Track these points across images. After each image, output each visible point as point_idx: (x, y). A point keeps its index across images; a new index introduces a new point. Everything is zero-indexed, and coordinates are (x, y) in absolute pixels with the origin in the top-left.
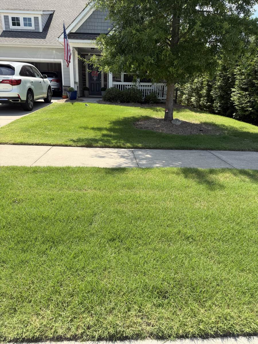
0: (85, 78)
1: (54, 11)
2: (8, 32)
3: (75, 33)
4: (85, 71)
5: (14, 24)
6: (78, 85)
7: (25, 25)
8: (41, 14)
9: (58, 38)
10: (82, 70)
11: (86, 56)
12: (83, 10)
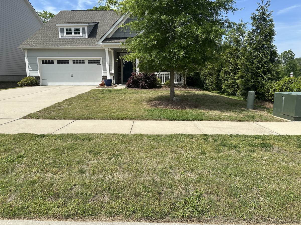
0: (120, 70)
1: (98, 22)
2: (63, 39)
3: (110, 38)
4: (120, 65)
5: (67, 33)
6: (114, 75)
7: (75, 33)
8: (87, 26)
9: (98, 42)
10: (118, 64)
11: (121, 53)
12: (116, 22)
